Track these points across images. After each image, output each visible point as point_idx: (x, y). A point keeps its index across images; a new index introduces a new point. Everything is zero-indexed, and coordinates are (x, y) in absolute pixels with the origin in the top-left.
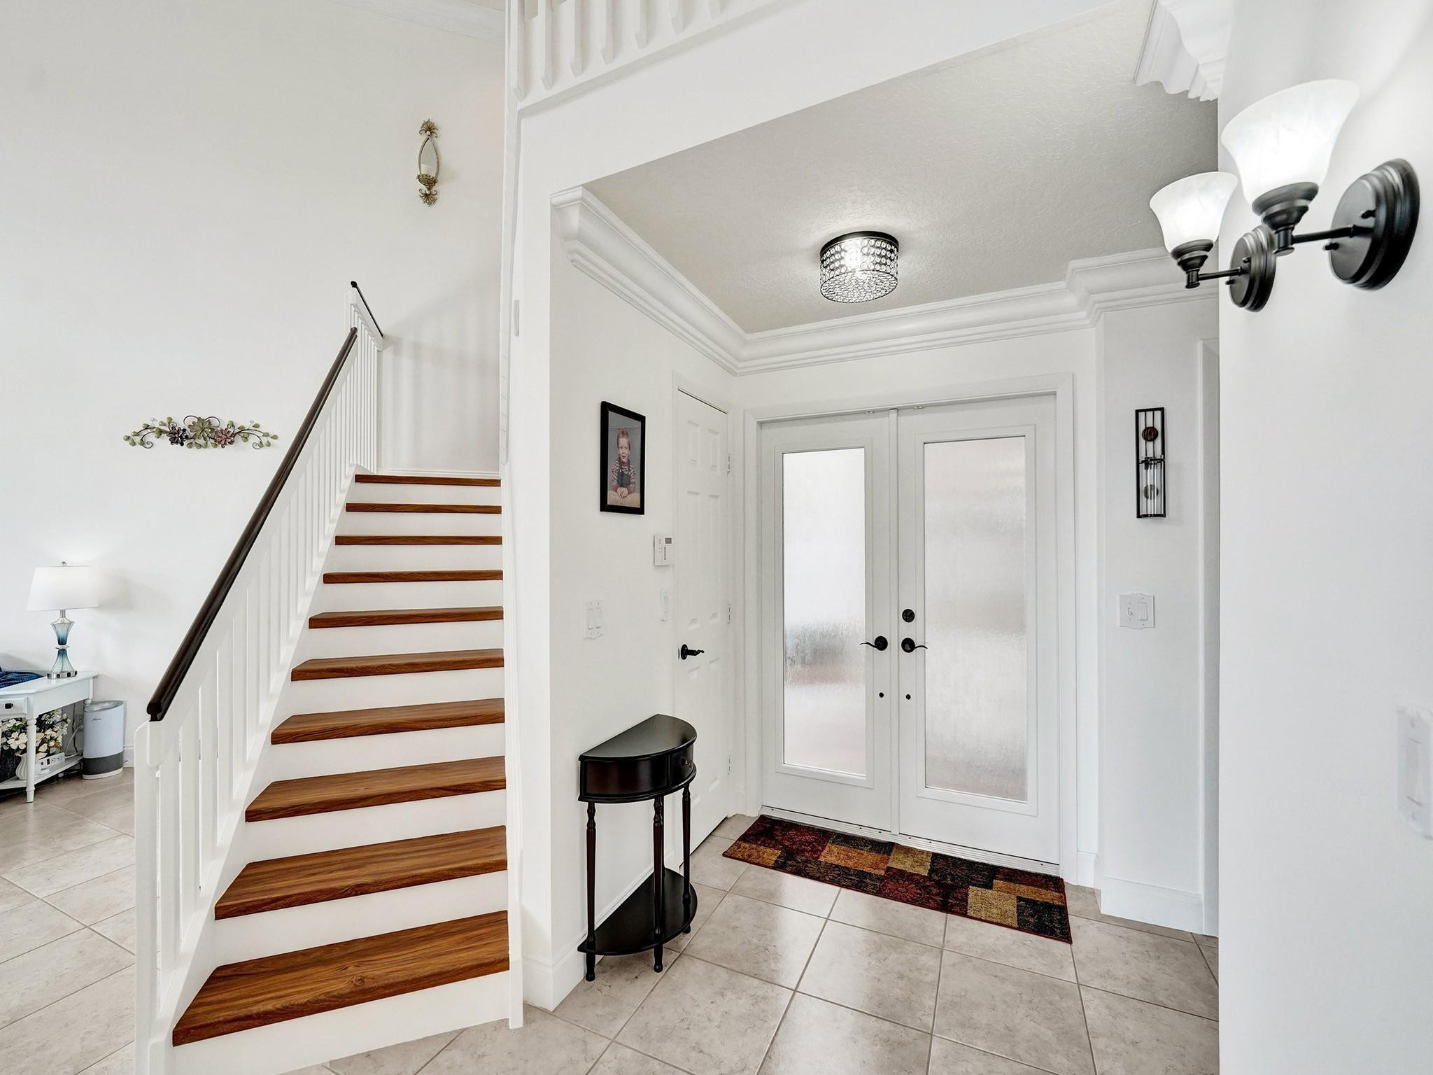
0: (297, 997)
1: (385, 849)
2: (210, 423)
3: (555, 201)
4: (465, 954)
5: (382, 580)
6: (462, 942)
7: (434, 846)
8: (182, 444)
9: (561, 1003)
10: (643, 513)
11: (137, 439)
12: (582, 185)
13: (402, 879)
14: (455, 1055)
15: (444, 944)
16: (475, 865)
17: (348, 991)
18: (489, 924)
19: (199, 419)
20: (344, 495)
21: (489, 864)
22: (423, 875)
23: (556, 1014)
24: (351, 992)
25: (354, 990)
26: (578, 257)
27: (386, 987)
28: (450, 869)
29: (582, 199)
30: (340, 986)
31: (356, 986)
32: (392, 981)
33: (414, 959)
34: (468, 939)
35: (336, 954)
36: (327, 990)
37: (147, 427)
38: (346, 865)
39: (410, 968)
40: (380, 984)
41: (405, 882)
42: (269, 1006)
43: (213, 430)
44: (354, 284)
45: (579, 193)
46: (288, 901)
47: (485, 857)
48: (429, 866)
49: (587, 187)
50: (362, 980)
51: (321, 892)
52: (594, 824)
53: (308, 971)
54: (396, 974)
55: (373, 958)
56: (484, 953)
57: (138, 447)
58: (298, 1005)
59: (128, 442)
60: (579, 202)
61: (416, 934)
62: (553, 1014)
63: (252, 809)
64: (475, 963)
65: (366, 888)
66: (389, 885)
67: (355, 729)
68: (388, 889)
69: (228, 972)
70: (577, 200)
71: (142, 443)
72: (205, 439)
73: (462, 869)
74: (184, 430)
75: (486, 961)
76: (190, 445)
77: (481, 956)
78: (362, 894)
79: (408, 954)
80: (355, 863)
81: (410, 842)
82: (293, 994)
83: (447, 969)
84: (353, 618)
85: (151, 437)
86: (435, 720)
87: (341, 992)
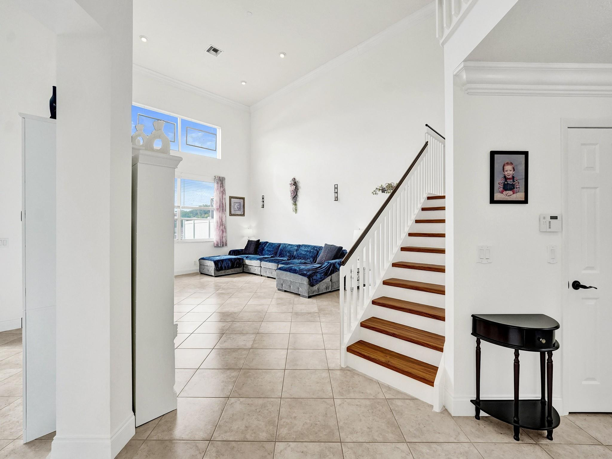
0: (372, 356)
1: (408, 328)
2: (391, 185)
3: (454, 73)
4: (421, 373)
5: (428, 236)
6: (422, 369)
7: (423, 334)
8: (384, 193)
9: (459, 417)
10: (527, 203)
11: (374, 193)
12: (463, 61)
13: (407, 338)
14: (411, 403)
15: (417, 367)
16: (432, 345)
17: (384, 362)
18: (433, 369)
19: (388, 184)
20: (421, 205)
21: (438, 347)
22: (414, 340)
23: (454, 418)
24: (384, 363)
25: (385, 362)
26: (469, 91)
27: (394, 367)
28: (423, 342)
29: (464, 66)
30: (383, 360)
31: (386, 362)
32: (396, 366)
33: (406, 365)
34: (426, 370)
35: (387, 352)
36: (379, 358)
37: (377, 189)
38: (395, 327)
39: (402, 366)
40: (392, 365)
41: (408, 339)
42: (366, 354)
43: (392, 187)
44: (427, 125)
45: (462, 66)
46: (376, 329)
47: (437, 344)
48: (417, 338)
49: (465, 61)
50: (389, 361)
51: (384, 331)
52: (480, 349)
53: (378, 352)
54: (397, 365)
55: (394, 358)
56: (427, 376)
57: (375, 195)
58: (372, 358)
59: (372, 194)
60: (464, 68)
61: (411, 360)
62: (453, 417)
63: (374, 301)
64: (423, 377)
65: (396, 336)
66: (403, 338)
67: (405, 286)
68: (403, 339)
69: (362, 342)
70: (463, 68)
71: (376, 194)
72: (390, 190)
73: (428, 344)
74: (385, 188)
75: (427, 379)
76: (386, 192)
77: (426, 376)
78: (395, 337)
79: (405, 363)
80: (397, 328)
81: (416, 329)
82: (371, 354)
83: (412, 373)
84: (414, 249)
85: (378, 192)
86: (432, 290)
87: (382, 361)
